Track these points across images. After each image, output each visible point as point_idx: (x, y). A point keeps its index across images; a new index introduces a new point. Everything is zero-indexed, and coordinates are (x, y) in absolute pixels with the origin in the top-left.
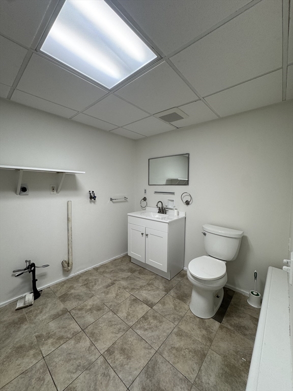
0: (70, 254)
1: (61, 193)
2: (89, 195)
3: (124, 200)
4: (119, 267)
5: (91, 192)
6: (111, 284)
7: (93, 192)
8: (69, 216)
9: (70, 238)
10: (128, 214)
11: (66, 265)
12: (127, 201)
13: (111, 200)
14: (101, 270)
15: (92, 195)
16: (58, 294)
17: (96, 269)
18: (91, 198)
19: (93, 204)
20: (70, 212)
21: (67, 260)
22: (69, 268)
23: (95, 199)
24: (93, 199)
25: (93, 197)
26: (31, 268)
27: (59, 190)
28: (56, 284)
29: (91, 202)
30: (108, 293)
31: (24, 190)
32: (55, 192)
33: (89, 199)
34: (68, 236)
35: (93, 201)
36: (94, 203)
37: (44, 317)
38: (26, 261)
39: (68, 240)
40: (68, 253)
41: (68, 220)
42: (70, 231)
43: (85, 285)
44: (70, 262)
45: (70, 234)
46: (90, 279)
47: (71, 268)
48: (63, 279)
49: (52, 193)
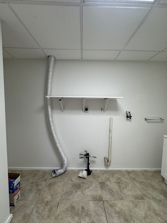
0: (110, 155)
1: (106, 112)
2: (126, 114)
3: (159, 121)
4: (149, 182)
5: (128, 113)
6: (140, 198)
7: (129, 112)
8: (111, 129)
9: (110, 144)
10: (164, 136)
11: (107, 161)
12: (163, 122)
13: (146, 119)
14: (132, 176)
15: (129, 115)
16: (100, 180)
17: (128, 172)
18: (127, 117)
19: (128, 121)
20: (111, 126)
21: (107, 157)
22: (109, 164)
23: (130, 118)
24: (129, 118)
25: (129, 117)
26: (87, 155)
27: (105, 110)
28: (100, 170)
29: (127, 120)
30: (136, 206)
31: (87, 109)
32: (103, 112)
33: (126, 118)
34: (109, 142)
35: (129, 120)
36: (130, 121)
37: (89, 194)
38: (85, 151)
39: (109, 144)
40: (109, 154)
41: (110, 131)
42: (110, 139)
43: (118, 183)
44: (109, 160)
45: (110, 141)
46: (122, 179)
47: (110, 164)
48: (104, 168)
49: (101, 112)
